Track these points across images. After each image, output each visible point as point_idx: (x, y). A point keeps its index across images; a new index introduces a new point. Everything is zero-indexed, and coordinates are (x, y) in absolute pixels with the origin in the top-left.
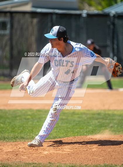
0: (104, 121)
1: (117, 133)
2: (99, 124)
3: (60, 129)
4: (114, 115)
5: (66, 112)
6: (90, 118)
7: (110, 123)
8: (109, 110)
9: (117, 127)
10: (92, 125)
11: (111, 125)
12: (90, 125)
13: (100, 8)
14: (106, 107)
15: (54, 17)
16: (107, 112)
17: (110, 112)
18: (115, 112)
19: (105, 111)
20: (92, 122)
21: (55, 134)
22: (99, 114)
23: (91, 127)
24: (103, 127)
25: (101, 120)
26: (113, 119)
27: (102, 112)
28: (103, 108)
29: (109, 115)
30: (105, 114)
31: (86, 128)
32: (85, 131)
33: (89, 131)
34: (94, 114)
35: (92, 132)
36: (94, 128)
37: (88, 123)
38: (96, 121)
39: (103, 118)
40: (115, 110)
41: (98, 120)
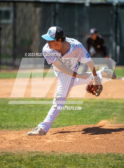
0: (107, 110)
2: (102, 112)
3: (63, 118)
4: (117, 104)
6: (93, 107)
7: (113, 112)
8: (112, 99)
10: (95, 114)
11: (114, 114)
12: (93, 114)
15: (57, 6)
16: (110, 101)
17: (113, 101)
18: (118, 101)
19: (108, 99)
20: (95, 111)
21: (58, 122)
23: (94, 116)
24: (106, 116)
25: (104, 109)
26: (116, 108)
27: (105, 101)
29: (112, 104)
30: (108, 103)
32: (88, 120)
33: (92, 120)
34: (96, 103)
35: (95, 120)
36: (97, 117)
37: (91, 111)
38: (99, 110)
39: (106, 107)
40: (118, 99)
41: (101, 109)
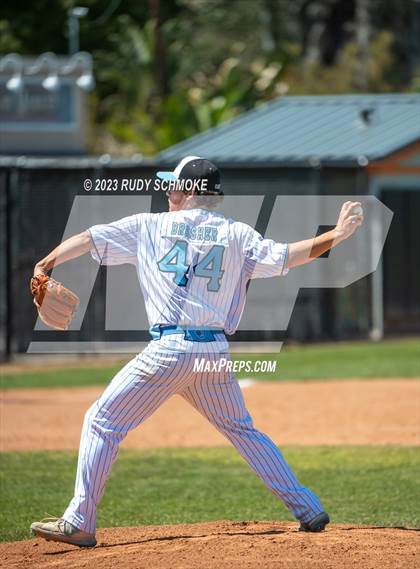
1: (206, 515)
5: (55, 457)
9: (206, 498)
13: (149, 147)
14: (173, 440)
22: (152, 461)
28: (162, 443)
31: (115, 505)
